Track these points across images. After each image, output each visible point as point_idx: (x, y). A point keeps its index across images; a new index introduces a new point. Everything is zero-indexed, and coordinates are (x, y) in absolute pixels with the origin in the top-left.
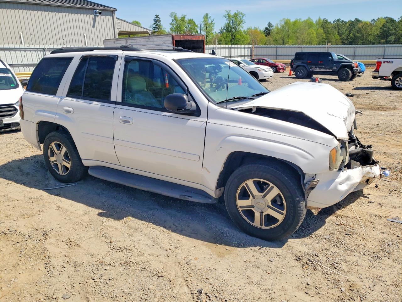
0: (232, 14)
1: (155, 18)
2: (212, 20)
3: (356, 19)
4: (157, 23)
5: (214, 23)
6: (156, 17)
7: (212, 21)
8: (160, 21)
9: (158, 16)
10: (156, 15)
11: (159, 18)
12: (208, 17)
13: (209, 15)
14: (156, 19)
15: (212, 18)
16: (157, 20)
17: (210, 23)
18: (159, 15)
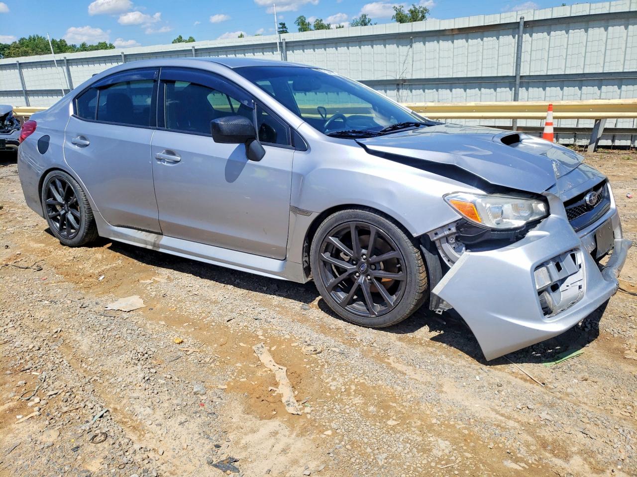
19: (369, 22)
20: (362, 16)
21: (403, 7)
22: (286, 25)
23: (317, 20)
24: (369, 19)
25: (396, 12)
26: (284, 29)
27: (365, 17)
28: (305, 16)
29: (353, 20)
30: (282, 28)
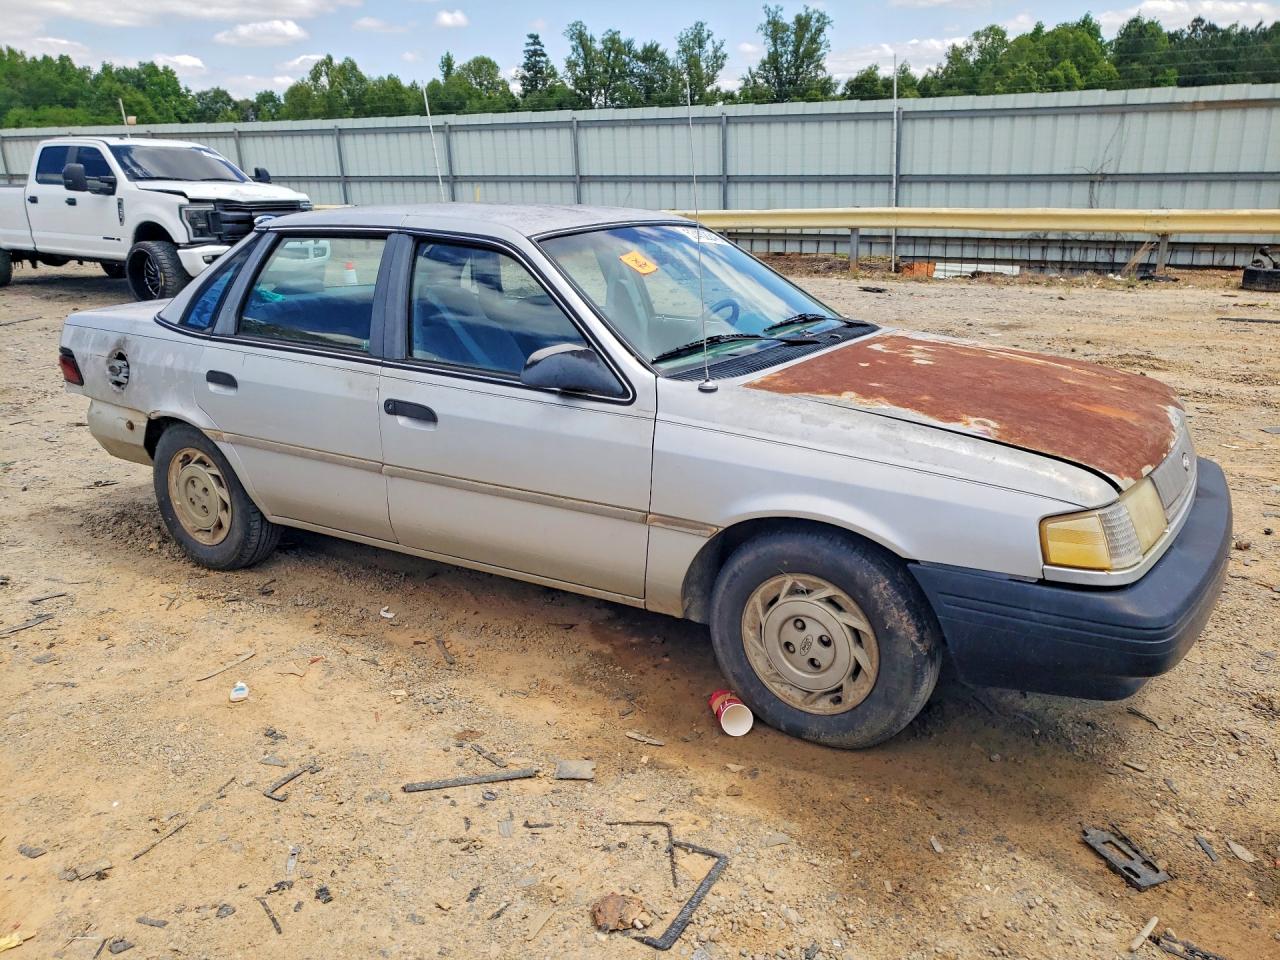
0: (788, 18)
1: (527, 44)
2: (717, 44)
5: (725, 56)
6: (531, 41)
7: (716, 50)
8: (544, 55)
9: (536, 37)
10: (531, 36)
11: (539, 43)
12: (705, 35)
13: (706, 28)
14: (532, 48)
15: (717, 38)
17: (710, 53)
18: (540, 35)
19: (708, 38)
20: (696, 25)
21: (781, 10)
22: (540, 39)
23: (610, 30)
24: (709, 31)
25: (764, 19)
26: (538, 47)
27: (702, 25)
28: (585, 23)
29: (681, 33)
30: (533, 44)
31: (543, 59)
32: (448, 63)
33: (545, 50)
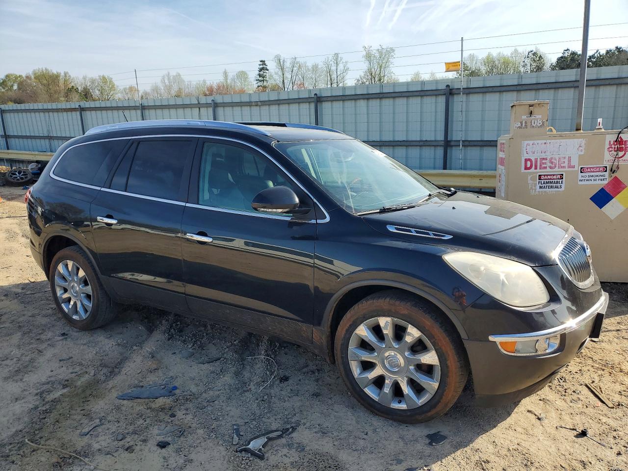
1: (260, 65)
2: (345, 63)
3: (617, 48)
4: (261, 73)
5: (349, 69)
6: (261, 63)
7: (345, 66)
9: (264, 62)
10: (261, 61)
11: (265, 64)
12: (339, 59)
13: (339, 56)
15: (344, 60)
16: (263, 68)
17: (341, 68)
18: (266, 61)
20: (335, 54)
21: (371, 47)
23: (293, 57)
24: (341, 57)
25: (364, 53)
26: (264, 66)
27: (337, 55)
30: (262, 65)
31: (267, 71)
32: (225, 74)
33: (268, 68)
